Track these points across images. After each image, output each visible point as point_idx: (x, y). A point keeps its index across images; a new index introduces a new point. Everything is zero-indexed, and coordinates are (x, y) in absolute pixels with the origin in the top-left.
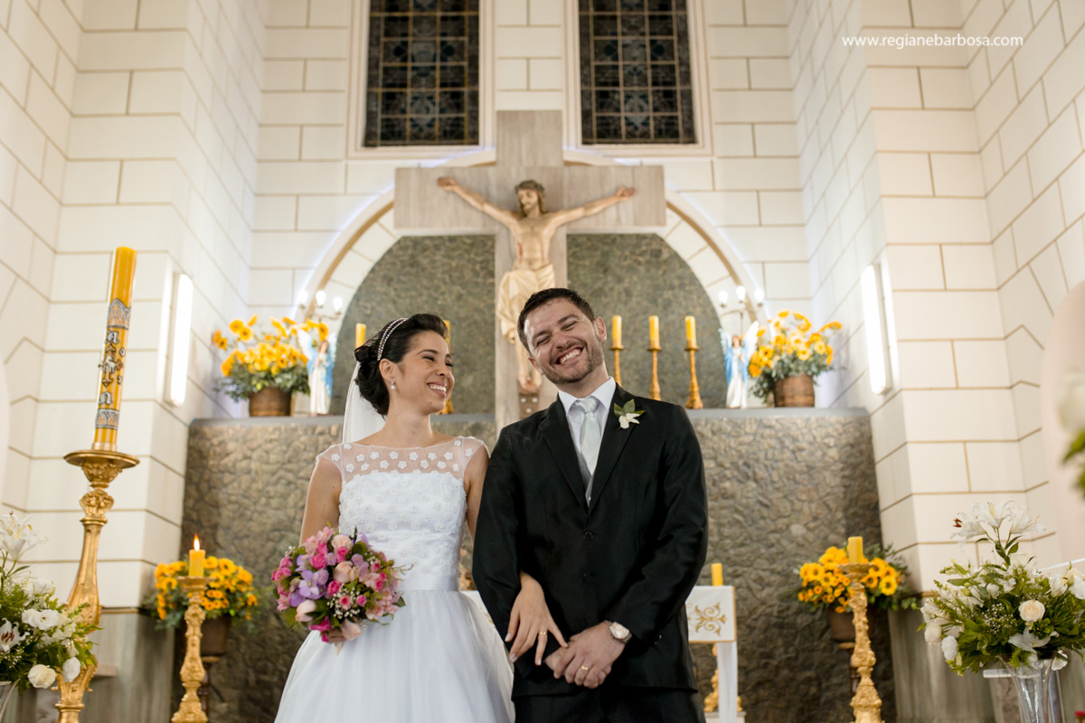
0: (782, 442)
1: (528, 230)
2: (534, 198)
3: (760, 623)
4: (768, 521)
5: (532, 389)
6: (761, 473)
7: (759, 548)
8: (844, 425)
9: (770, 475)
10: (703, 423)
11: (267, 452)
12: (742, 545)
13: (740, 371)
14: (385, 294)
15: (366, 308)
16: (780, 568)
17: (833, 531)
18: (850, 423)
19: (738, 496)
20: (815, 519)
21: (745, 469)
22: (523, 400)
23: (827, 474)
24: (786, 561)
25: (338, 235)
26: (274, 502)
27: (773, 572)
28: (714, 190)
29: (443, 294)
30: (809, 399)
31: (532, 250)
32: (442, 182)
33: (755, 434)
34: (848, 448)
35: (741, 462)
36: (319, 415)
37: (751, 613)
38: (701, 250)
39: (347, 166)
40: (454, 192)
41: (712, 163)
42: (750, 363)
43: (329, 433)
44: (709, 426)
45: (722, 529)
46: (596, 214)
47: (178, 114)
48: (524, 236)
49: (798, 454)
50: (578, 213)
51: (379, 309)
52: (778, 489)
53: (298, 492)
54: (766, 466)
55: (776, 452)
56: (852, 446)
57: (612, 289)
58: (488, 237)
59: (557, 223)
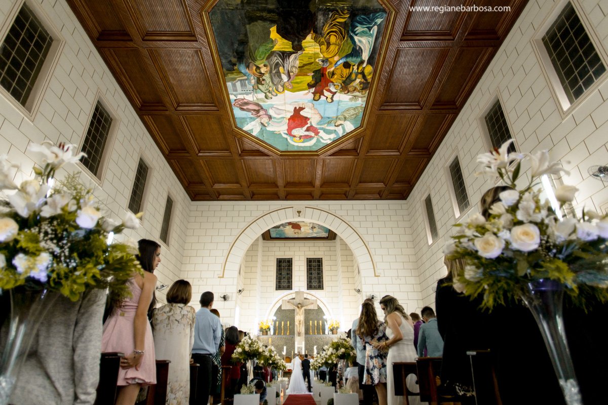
2: (300, 305)
5: (300, 333)
10: (322, 337)
13: (327, 329)
14: (279, 314)
28: (326, 297)
30: (336, 333)
31: (300, 313)
33: (328, 338)
36: (272, 335)
38: (324, 307)
39: (274, 293)
40: (289, 303)
41: (326, 293)
42: (329, 328)
43: (274, 338)
46: (308, 307)
48: (299, 311)
50: (306, 307)
51: (278, 316)
57: (311, 314)
58: (294, 310)
59: (303, 308)
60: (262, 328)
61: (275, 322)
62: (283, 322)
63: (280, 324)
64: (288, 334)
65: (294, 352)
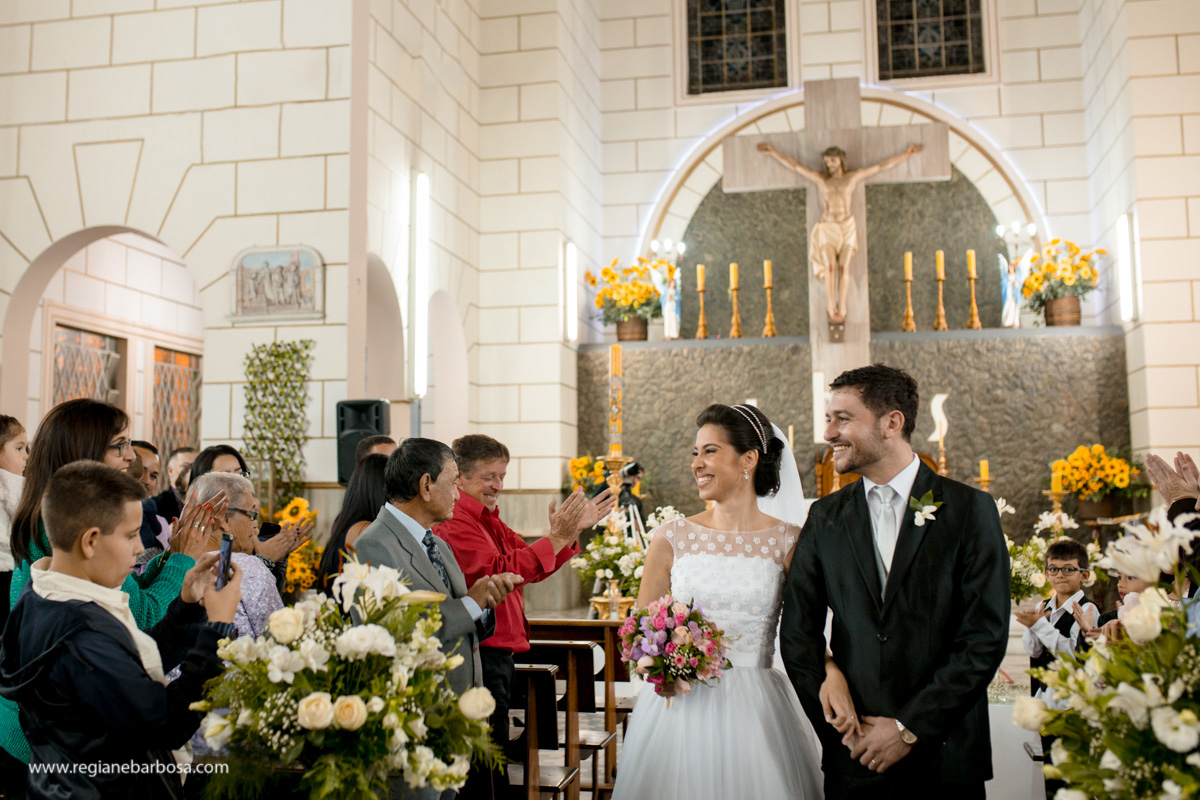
0: (1046, 358)
1: (833, 189)
2: (838, 162)
3: (1023, 501)
4: (1033, 421)
5: (839, 320)
6: (1028, 383)
7: (1024, 443)
8: (1101, 342)
9: (1036, 385)
10: (980, 342)
11: (636, 370)
12: (1010, 440)
13: (1014, 295)
14: (714, 223)
15: (698, 235)
16: (1041, 459)
17: (1089, 429)
18: (1107, 340)
19: (1008, 401)
20: (1073, 419)
21: (1014, 379)
22: (832, 328)
23: (1085, 383)
24: (1047, 453)
25: (672, 174)
26: (644, 408)
27: (1035, 461)
28: (1000, 115)
29: (762, 221)
30: (1075, 316)
31: (836, 206)
32: (762, 147)
33: (1023, 351)
34: (1104, 362)
35: (1011, 374)
36: (673, 339)
37: (1016, 493)
38: (987, 173)
39: (676, 113)
40: (771, 156)
41: (999, 90)
42: (1024, 286)
43: (682, 354)
44: (985, 345)
45: (994, 428)
46: (891, 169)
47: (556, 119)
48: (830, 194)
49: (1060, 367)
50: (875, 169)
51: (709, 236)
52: (1042, 396)
53: (661, 400)
54: (1032, 377)
55: (1042, 366)
56: (1108, 359)
57: (907, 211)
58: (798, 196)
59: (858, 180)
60: (610, 305)
61: (686, 264)
62: (733, 268)
63: (719, 277)
64: (767, 330)
65: (804, 433)
